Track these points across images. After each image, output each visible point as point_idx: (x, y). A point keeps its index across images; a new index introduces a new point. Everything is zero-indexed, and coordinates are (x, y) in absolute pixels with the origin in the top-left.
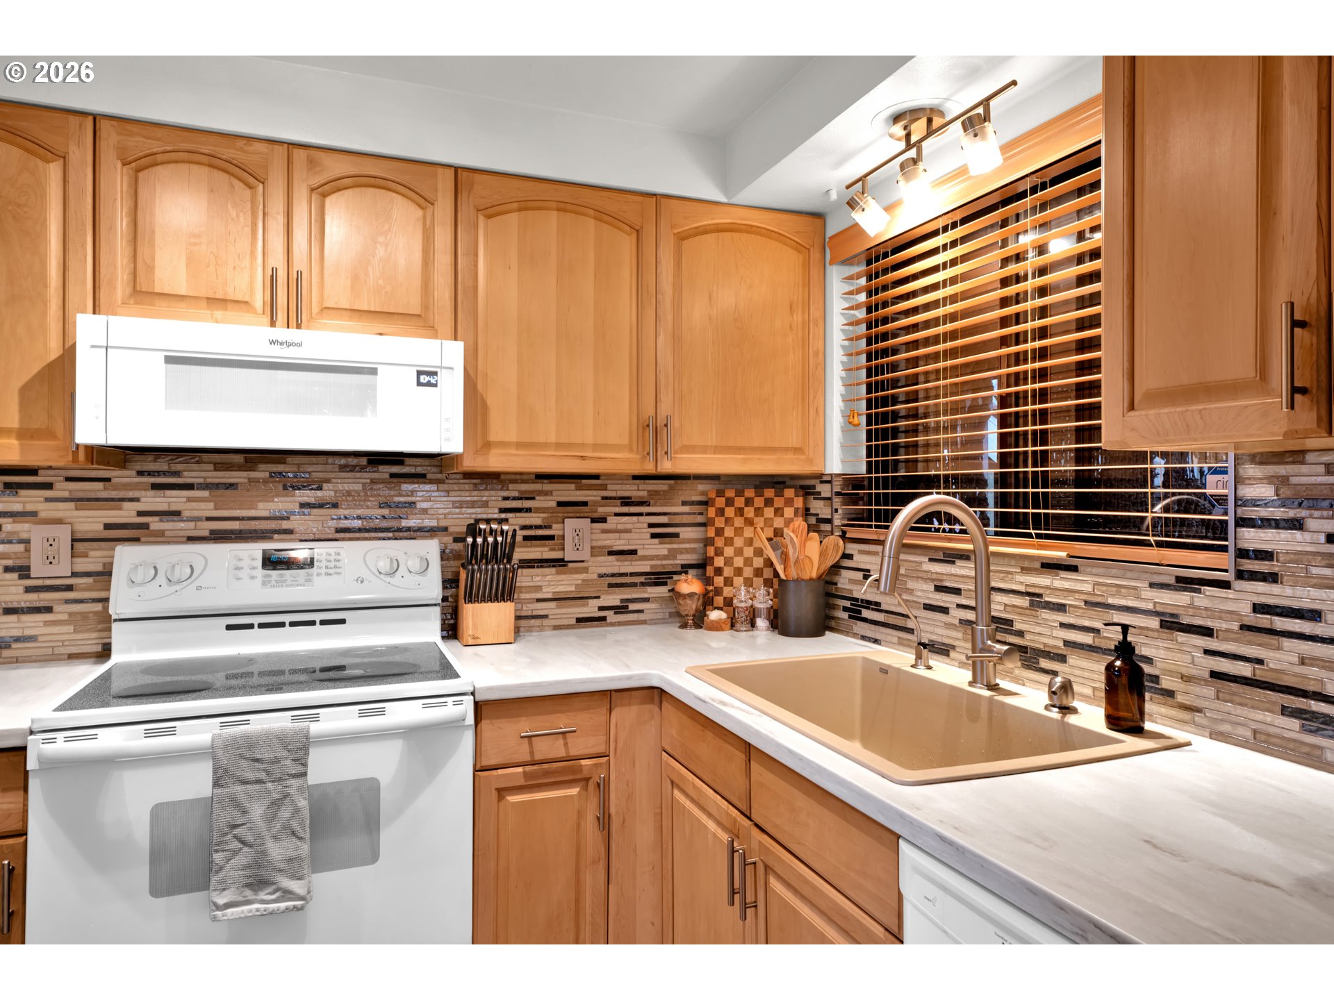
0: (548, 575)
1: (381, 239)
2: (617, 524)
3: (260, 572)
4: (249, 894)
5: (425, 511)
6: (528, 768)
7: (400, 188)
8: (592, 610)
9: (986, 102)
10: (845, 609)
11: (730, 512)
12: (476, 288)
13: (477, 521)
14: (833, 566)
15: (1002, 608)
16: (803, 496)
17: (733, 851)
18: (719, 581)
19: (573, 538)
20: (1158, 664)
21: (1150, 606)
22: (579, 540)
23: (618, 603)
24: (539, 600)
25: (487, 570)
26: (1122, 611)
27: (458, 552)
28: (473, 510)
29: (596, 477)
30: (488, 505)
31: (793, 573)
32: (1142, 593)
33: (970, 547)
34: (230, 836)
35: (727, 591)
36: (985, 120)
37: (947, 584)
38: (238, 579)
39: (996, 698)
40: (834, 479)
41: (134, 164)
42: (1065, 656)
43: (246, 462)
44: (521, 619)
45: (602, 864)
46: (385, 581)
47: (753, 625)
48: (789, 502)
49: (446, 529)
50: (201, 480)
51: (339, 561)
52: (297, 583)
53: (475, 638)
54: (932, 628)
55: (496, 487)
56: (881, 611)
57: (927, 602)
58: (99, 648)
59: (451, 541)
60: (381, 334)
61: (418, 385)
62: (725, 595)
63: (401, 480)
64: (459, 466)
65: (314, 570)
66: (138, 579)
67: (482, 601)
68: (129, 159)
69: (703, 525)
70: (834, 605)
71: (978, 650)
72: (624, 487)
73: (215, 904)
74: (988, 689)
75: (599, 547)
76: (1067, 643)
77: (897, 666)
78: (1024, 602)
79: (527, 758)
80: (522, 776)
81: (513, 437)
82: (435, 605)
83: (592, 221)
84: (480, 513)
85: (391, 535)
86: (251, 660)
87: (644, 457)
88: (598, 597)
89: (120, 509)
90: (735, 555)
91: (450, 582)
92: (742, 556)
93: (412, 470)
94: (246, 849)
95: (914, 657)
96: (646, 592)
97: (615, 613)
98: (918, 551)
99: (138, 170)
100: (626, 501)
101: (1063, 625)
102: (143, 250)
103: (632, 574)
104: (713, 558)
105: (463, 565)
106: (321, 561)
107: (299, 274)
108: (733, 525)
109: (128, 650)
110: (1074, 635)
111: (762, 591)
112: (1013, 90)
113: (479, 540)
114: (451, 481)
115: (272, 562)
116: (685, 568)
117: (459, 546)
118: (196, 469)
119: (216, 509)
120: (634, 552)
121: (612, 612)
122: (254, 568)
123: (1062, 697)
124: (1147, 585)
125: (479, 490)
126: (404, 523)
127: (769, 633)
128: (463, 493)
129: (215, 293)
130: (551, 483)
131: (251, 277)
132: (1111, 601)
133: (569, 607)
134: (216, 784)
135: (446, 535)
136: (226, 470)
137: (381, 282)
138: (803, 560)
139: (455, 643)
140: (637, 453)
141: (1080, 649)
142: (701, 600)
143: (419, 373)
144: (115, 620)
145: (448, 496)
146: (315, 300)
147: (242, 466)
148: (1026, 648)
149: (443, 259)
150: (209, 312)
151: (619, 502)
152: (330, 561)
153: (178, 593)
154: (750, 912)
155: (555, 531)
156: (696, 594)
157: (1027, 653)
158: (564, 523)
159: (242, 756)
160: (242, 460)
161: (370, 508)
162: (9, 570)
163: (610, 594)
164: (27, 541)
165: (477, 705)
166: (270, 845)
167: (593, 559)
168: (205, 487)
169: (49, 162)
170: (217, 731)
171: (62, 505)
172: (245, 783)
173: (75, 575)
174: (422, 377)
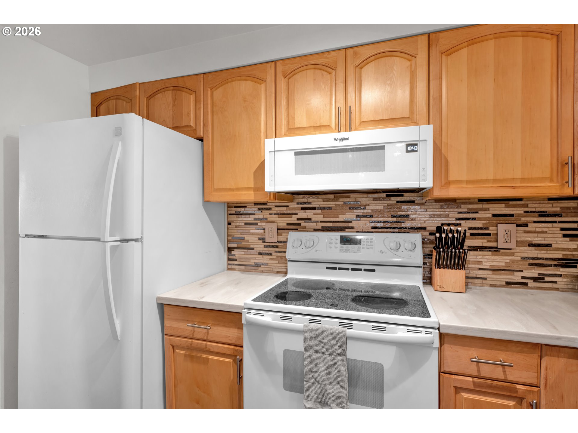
0: (486, 256)
1: (388, 82)
2: (536, 228)
3: (339, 245)
5: (413, 219)
6: (476, 380)
8: (517, 278)
13: (443, 225)
19: (504, 235)
22: (508, 236)
23: (537, 276)
24: (480, 269)
25: (448, 252)
27: (432, 240)
28: (440, 219)
29: (521, 200)
30: (449, 216)
34: (311, 376)
38: (331, 248)
41: (288, 77)
43: (335, 198)
44: (469, 278)
46: (393, 253)
49: (425, 228)
50: (318, 206)
51: (372, 242)
52: (353, 251)
53: (441, 287)
55: (454, 206)
58: (284, 271)
59: (428, 235)
61: (406, 152)
63: (403, 204)
64: (431, 195)
65: (361, 246)
66: (295, 246)
67: (445, 268)
68: (286, 75)
72: (542, 205)
73: (304, 405)
75: (522, 241)
79: (476, 373)
80: (472, 383)
81: (464, 177)
82: (419, 267)
84: (445, 220)
85: (397, 230)
87: (563, 185)
88: (522, 271)
89: (291, 218)
91: (427, 256)
93: (408, 199)
94: (317, 384)
96: (559, 271)
97: (534, 281)
99: (289, 79)
100: (543, 214)
102: (291, 111)
103: (548, 259)
105: (434, 248)
106: (364, 242)
107: (350, 107)
109: (293, 273)
113: (444, 235)
114: (428, 204)
115: (345, 241)
117: (432, 237)
118: (317, 201)
119: (324, 218)
120: (549, 245)
121: (531, 281)
122: (337, 243)
125: (443, 208)
126: (403, 225)
128: (435, 210)
129: (316, 123)
130: (488, 204)
131: (330, 113)
133: (500, 274)
134: (305, 349)
135: (425, 232)
136: (327, 201)
137: (388, 104)
139: (429, 288)
143: (407, 145)
144: (289, 261)
145: (426, 212)
146: (357, 119)
147: (333, 200)
149: (421, 85)
150: (314, 133)
151: (537, 214)
152: (368, 242)
153: (309, 252)
155: (492, 230)
158: (497, 226)
159: (315, 339)
160: (333, 197)
161: (387, 217)
162: (259, 239)
163: (530, 269)
164: (264, 229)
165: (441, 335)
166: (328, 386)
167: (517, 248)
168: (320, 208)
169: (261, 84)
170: (306, 324)
171: (274, 216)
172: (317, 352)
173: (278, 242)
174: (409, 148)
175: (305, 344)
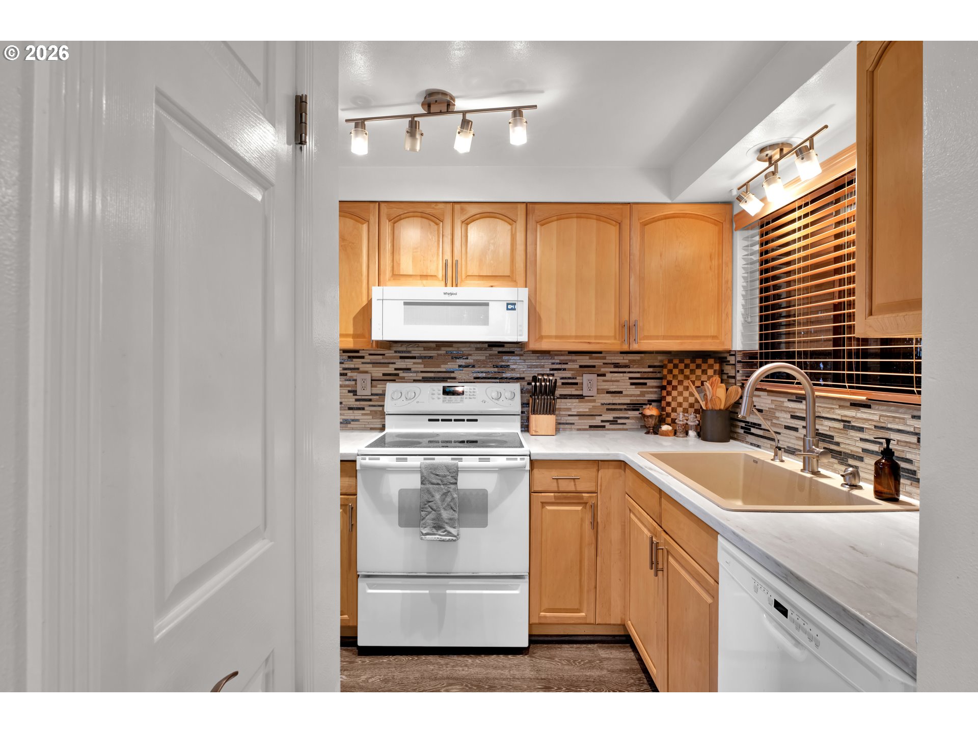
0: (574, 403)
1: (492, 241)
2: (612, 377)
3: (442, 396)
4: (434, 530)
5: (513, 370)
6: (556, 494)
7: (501, 216)
8: (597, 421)
9: (811, 139)
10: (742, 428)
11: (676, 372)
12: (536, 261)
13: (538, 374)
14: (735, 403)
15: (828, 429)
16: (719, 363)
17: (652, 542)
18: (669, 409)
19: (588, 384)
20: (916, 463)
21: (912, 430)
22: (591, 385)
23: (612, 419)
24: (569, 415)
25: (544, 399)
26: (896, 432)
27: (528, 390)
28: (537, 369)
29: (600, 352)
30: (543, 366)
31: (710, 406)
32: (908, 421)
33: (803, 392)
34: (427, 506)
35: (673, 415)
36: (810, 149)
37: (798, 414)
38: (433, 399)
39: (814, 478)
40: (737, 353)
41: (393, 221)
42: (863, 458)
44: (559, 424)
45: (593, 546)
46: (495, 403)
47: (687, 434)
48: (711, 367)
49: (523, 378)
50: (419, 355)
51: (475, 392)
52: (456, 402)
53: (536, 432)
54: (788, 439)
55: (548, 358)
56: (761, 429)
57: (786, 424)
58: (381, 426)
59: (526, 384)
60: (492, 286)
61: (507, 310)
62: (672, 417)
63: (503, 354)
64: (527, 348)
65: (464, 396)
66: (395, 398)
67: (539, 414)
68: (391, 218)
69: (661, 378)
70: (736, 425)
71: (807, 450)
72: (616, 358)
73: (422, 533)
74: (812, 474)
75: (602, 389)
76: (864, 450)
77: (762, 459)
78: (840, 425)
79: (556, 489)
80: (553, 497)
81: (553, 333)
82: (518, 415)
83: (595, 221)
84: (540, 371)
85: (498, 381)
86: (438, 435)
87: (622, 342)
88: (601, 415)
89: (388, 367)
90: (678, 396)
91: (524, 405)
92: (682, 396)
93: (508, 351)
94: (433, 512)
95: (773, 454)
96: (628, 414)
97: (610, 424)
98: (782, 395)
99: (395, 223)
100: (617, 365)
101: (861, 439)
102: (396, 257)
103: (619, 404)
104: (665, 397)
105: (531, 396)
106: (467, 392)
107: (457, 261)
108: (677, 379)
109: (391, 427)
110: (868, 445)
111: (693, 416)
112: (825, 131)
113: (538, 384)
114: (526, 355)
115: (446, 392)
116: (650, 402)
117: (529, 387)
118: (417, 350)
119: (425, 368)
120: (621, 392)
121: (608, 424)
122: (439, 394)
123: (852, 479)
124: (910, 417)
125: (540, 359)
126: (504, 375)
127: (696, 439)
128: (532, 361)
129: (423, 272)
130: (576, 356)
131: (437, 264)
132: (889, 426)
133: (585, 419)
134: (422, 483)
135: (524, 381)
136: (429, 350)
137: (492, 262)
138: (715, 399)
139: (527, 434)
140: (619, 340)
141: (871, 454)
142: (657, 419)
143: (508, 304)
144: (387, 415)
145: (525, 362)
146: (463, 272)
147: (435, 349)
148: (841, 452)
149: (520, 248)
150: (420, 281)
151: (613, 366)
152: (471, 392)
153: (410, 404)
154: (660, 573)
155: (578, 380)
156: (654, 415)
157: (841, 455)
158: (582, 376)
159: (431, 473)
160: (435, 346)
161: (489, 368)
162: (349, 391)
163: (607, 414)
164: (356, 380)
165: (532, 461)
166: (442, 511)
167: (598, 395)
168: (420, 358)
169: (363, 224)
170: (422, 461)
171: (368, 365)
172: (433, 484)
173: (372, 395)
174: (509, 306)
175: (421, 478)
